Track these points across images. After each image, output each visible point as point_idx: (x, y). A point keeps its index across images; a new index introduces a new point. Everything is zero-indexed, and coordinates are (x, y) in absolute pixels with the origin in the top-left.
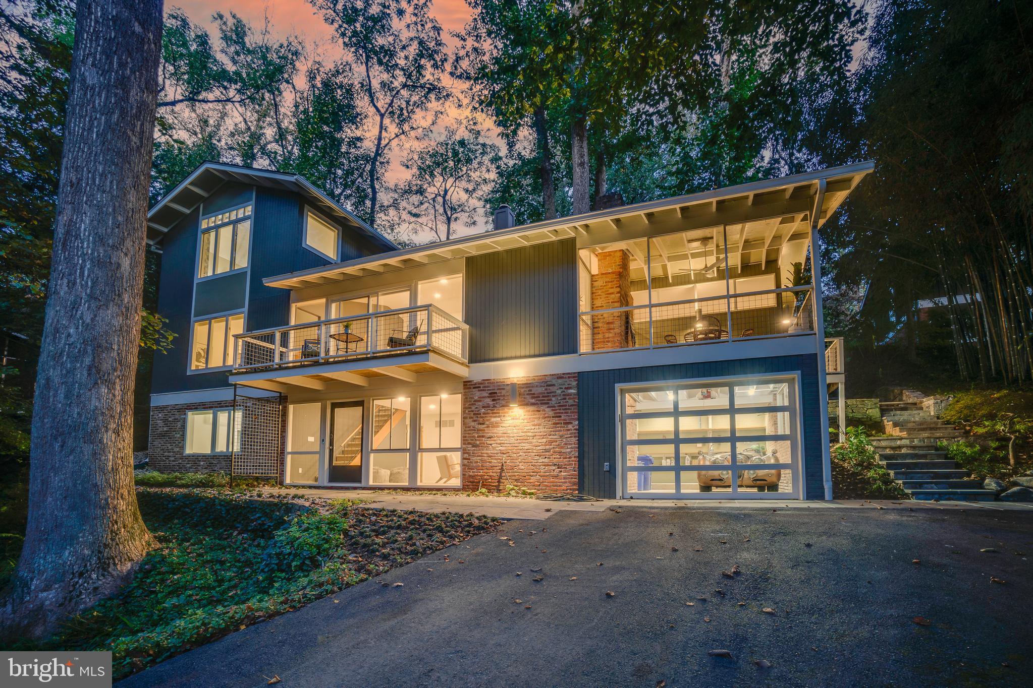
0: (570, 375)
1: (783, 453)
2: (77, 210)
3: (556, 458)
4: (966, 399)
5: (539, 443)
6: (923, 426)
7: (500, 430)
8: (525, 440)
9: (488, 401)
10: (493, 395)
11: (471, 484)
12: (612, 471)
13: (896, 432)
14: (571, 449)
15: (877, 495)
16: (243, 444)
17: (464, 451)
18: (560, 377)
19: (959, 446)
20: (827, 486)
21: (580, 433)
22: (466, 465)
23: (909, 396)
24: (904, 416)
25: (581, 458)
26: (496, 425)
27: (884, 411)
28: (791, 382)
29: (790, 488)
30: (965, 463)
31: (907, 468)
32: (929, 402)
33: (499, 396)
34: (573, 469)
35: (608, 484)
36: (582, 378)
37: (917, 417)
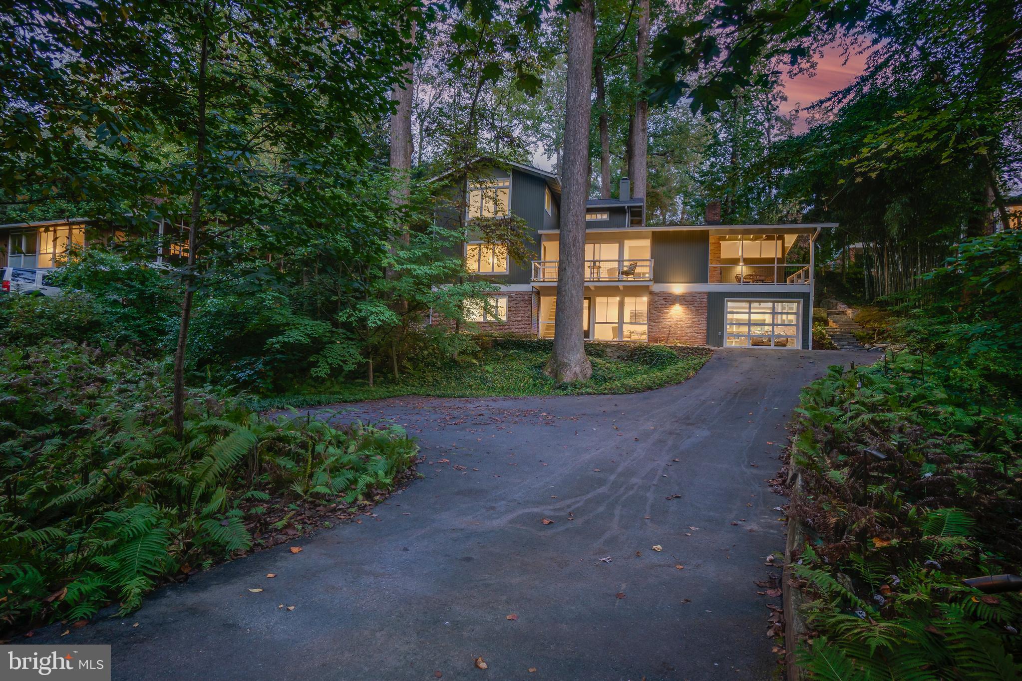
0: (705, 293)
1: (791, 331)
3: (696, 329)
5: (688, 323)
6: (846, 323)
7: (668, 316)
8: (681, 320)
9: (663, 302)
10: (665, 299)
11: (652, 339)
12: (722, 336)
13: (834, 325)
14: (703, 326)
15: (828, 349)
16: (509, 317)
17: (649, 325)
18: (699, 293)
19: (860, 332)
20: (810, 344)
21: (708, 320)
22: (650, 331)
23: (841, 307)
24: (837, 317)
25: (708, 330)
26: (667, 313)
27: (828, 315)
28: (798, 303)
29: (796, 345)
30: (860, 339)
31: (839, 340)
32: (850, 312)
33: (669, 300)
34: (704, 334)
35: (720, 341)
36: (710, 295)
37: (844, 318)
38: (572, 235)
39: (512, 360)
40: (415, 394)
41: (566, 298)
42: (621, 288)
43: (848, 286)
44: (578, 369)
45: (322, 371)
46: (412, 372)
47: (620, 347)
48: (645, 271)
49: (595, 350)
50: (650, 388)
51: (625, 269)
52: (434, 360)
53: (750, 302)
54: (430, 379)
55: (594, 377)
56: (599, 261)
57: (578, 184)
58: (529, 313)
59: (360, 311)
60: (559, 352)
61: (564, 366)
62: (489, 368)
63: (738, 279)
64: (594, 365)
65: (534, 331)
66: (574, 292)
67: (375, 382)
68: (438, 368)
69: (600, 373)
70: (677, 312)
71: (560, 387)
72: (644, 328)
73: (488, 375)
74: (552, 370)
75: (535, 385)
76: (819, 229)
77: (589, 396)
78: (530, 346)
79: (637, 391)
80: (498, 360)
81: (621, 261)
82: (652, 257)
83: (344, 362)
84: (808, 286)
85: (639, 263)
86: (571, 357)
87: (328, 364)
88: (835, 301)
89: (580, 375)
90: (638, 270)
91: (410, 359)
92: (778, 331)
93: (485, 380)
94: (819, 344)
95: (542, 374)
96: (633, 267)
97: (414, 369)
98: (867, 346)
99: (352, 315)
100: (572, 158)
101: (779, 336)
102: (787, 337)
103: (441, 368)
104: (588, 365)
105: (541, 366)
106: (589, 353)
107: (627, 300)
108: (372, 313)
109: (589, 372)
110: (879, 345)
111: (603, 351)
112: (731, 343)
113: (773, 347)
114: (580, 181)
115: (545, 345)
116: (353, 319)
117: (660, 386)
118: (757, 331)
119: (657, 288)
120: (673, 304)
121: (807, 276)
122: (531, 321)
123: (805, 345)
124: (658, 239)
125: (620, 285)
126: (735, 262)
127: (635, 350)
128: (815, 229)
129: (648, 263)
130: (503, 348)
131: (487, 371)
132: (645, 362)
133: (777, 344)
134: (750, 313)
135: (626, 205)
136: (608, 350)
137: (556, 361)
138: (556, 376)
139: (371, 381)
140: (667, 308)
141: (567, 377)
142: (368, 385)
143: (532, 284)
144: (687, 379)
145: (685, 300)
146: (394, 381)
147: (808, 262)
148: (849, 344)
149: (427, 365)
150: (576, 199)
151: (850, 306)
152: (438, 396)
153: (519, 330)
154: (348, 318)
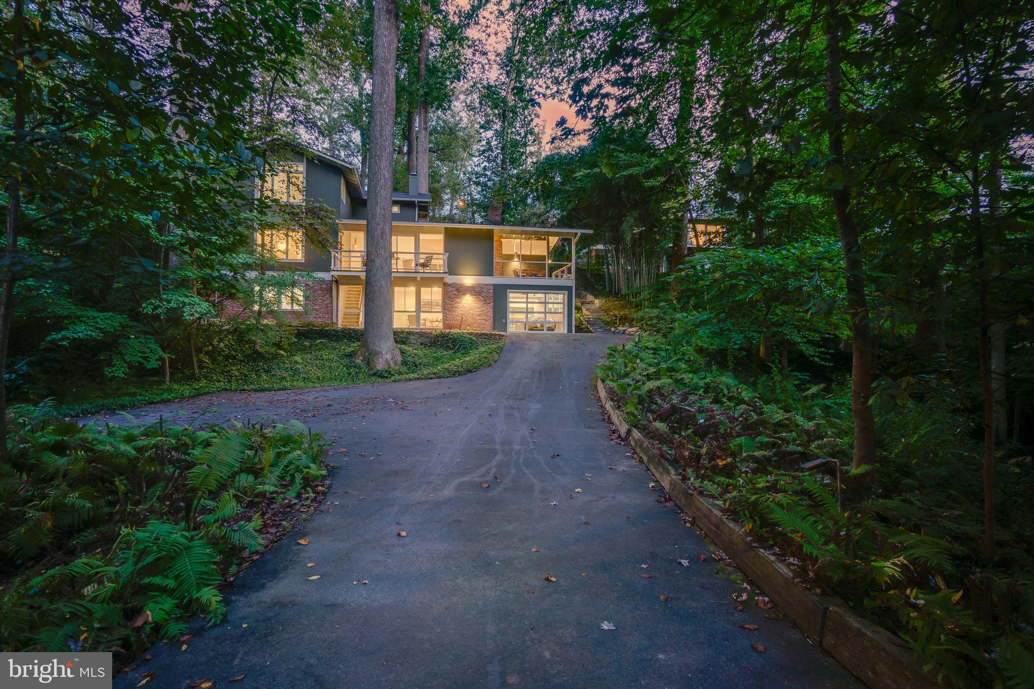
0: (491, 285)
1: (558, 318)
2: (385, 224)
3: (484, 317)
4: (609, 304)
5: (477, 311)
6: (594, 311)
7: (461, 305)
8: (472, 309)
9: (456, 292)
10: (457, 290)
11: (446, 326)
12: (506, 323)
13: (587, 313)
14: (491, 314)
15: (586, 332)
17: (444, 313)
18: (486, 285)
19: (606, 318)
20: (574, 329)
21: (494, 308)
22: (445, 319)
23: (590, 298)
24: (589, 306)
25: (494, 317)
26: (459, 303)
27: (583, 303)
28: (565, 294)
29: (562, 329)
30: (607, 323)
31: (593, 325)
32: (597, 301)
33: (460, 290)
34: (491, 321)
35: (504, 327)
36: (495, 286)
37: (593, 307)
38: (379, 227)
39: (319, 350)
40: (225, 390)
41: (376, 289)
42: (419, 279)
43: (592, 280)
44: (389, 356)
45: (119, 370)
46: (211, 366)
47: (422, 334)
48: (439, 263)
49: (401, 338)
50: (470, 371)
51: (422, 261)
52: (233, 353)
53: (527, 293)
54: (237, 373)
55: (404, 363)
56: (397, 253)
57: (385, 179)
58: (328, 302)
59: (169, 301)
60: (370, 340)
61: (377, 353)
62: (298, 358)
63: (516, 274)
64: (402, 352)
65: (334, 321)
66: (383, 283)
67: (172, 379)
68: (241, 361)
69: (409, 359)
70: (468, 302)
71: (375, 374)
72: (440, 316)
73: (300, 367)
74: (364, 358)
75: (349, 374)
76: (579, 234)
77: (418, 382)
78: (334, 335)
79: (460, 374)
80: (304, 350)
81: (417, 253)
82: (445, 251)
83: (146, 358)
84: (569, 280)
85: (434, 256)
86: (382, 346)
87: (126, 362)
88: (584, 293)
89: (391, 363)
90: (433, 262)
91: (207, 353)
92: (550, 318)
93: (296, 372)
94: (579, 329)
95: (354, 362)
96: (429, 259)
97: (213, 363)
98: (613, 329)
99: (158, 307)
100: (378, 153)
101: (550, 322)
102: (555, 323)
103: (243, 361)
104: (397, 352)
105: (351, 355)
106: (396, 342)
107: (423, 290)
108: (184, 304)
109: (399, 359)
110: (621, 328)
111: (407, 338)
112: (512, 329)
113: (545, 331)
114: (387, 176)
115: (350, 333)
116: (159, 311)
117: (477, 369)
118: (533, 318)
119: (450, 279)
120: (464, 294)
121: (569, 272)
122: (330, 310)
123: (570, 331)
124: (450, 235)
125: (419, 276)
126: (510, 257)
127: (437, 336)
128: (576, 234)
129: (442, 256)
130: (306, 338)
131: (296, 362)
132: (448, 348)
133: (550, 329)
134: (527, 303)
135: (416, 200)
136: (411, 337)
137: (367, 348)
138: (368, 364)
139: (168, 379)
140: (459, 298)
141: (380, 365)
142: (165, 382)
143: (332, 273)
144: (495, 362)
145: (476, 291)
146: (193, 378)
147: (571, 261)
148: (600, 328)
149: (227, 358)
150: (383, 193)
151: (596, 297)
152: (255, 390)
153: (317, 319)
154: (154, 309)
